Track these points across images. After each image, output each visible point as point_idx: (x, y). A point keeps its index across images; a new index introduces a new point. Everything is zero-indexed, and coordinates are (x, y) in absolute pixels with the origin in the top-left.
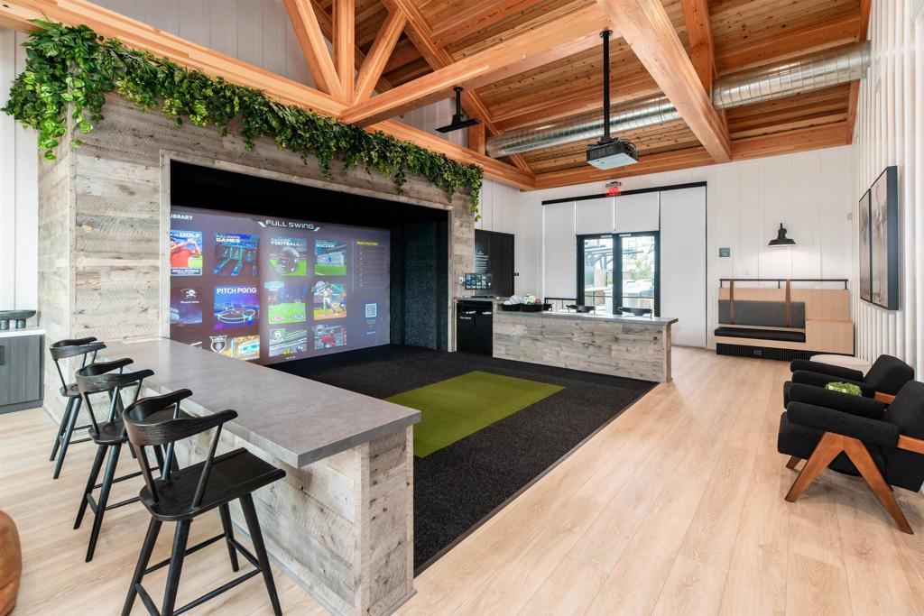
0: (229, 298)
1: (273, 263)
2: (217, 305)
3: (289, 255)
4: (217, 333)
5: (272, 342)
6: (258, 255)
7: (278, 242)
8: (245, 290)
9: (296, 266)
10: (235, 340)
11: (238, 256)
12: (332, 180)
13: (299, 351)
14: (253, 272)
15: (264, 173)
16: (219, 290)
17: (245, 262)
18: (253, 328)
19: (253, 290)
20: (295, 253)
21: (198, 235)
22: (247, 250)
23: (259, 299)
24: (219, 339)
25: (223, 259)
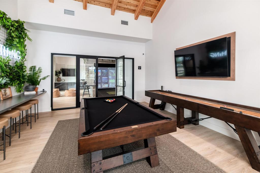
0: (104, 79)
1: (110, 74)
2: (102, 80)
3: (112, 73)
4: (103, 83)
5: (110, 85)
6: (108, 73)
7: (111, 71)
8: (106, 78)
9: (113, 74)
10: (104, 85)
11: (105, 73)
12: (113, 62)
13: (114, 87)
14: (107, 75)
15: (104, 63)
16: (103, 78)
17: (106, 74)
18: (107, 83)
19: (107, 78)
20: (113, 72)
21: (100, 70)
22: (106, 72)
23: (108, 79)
24: (103, 84)
25: (103, 73)
